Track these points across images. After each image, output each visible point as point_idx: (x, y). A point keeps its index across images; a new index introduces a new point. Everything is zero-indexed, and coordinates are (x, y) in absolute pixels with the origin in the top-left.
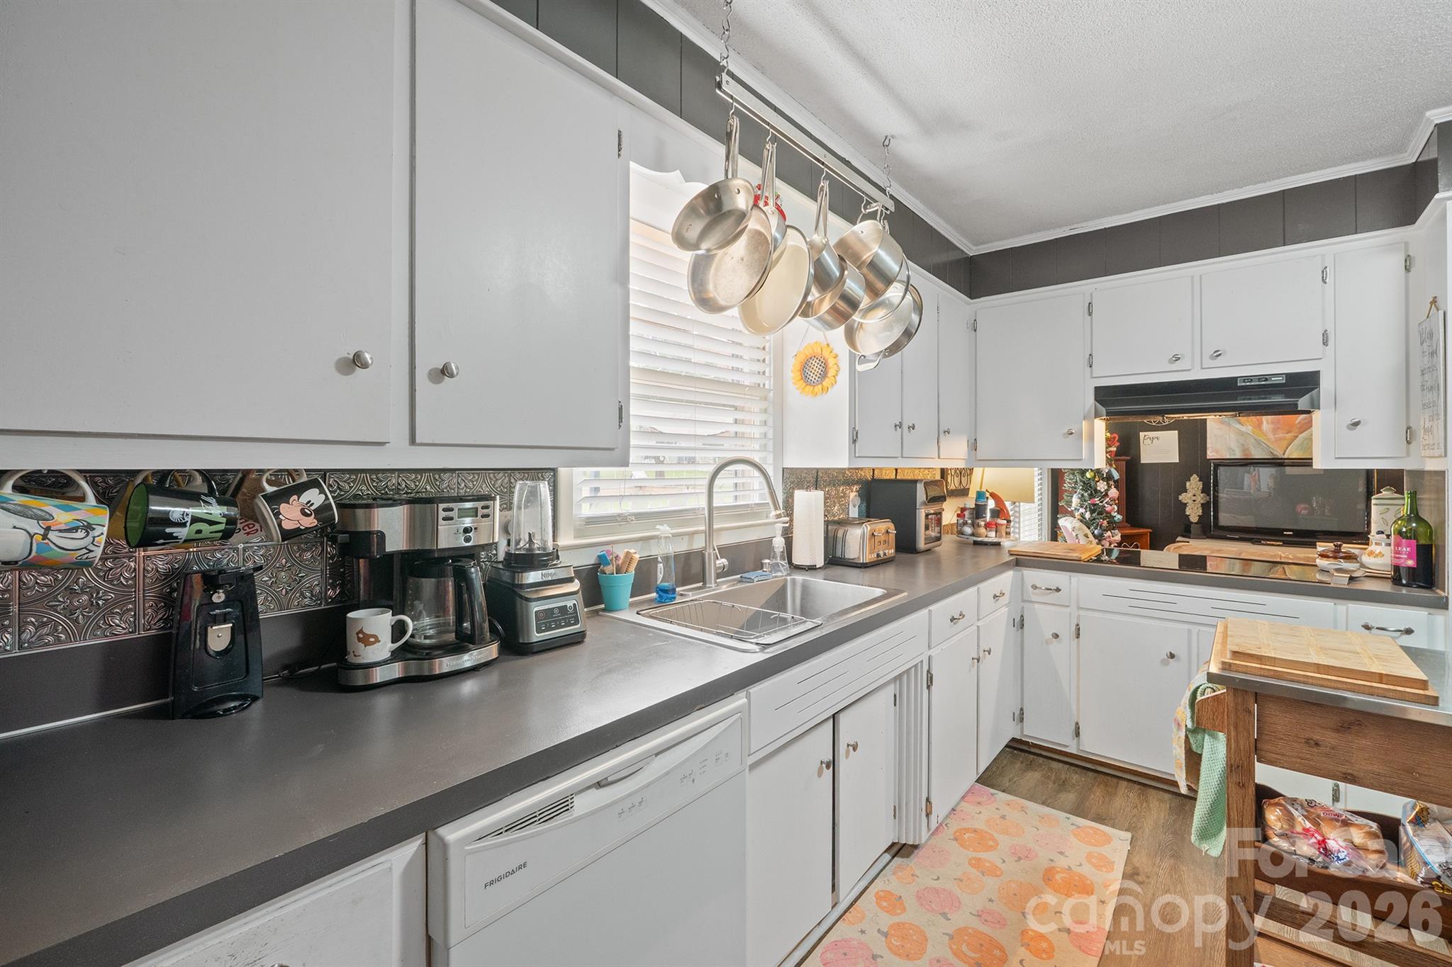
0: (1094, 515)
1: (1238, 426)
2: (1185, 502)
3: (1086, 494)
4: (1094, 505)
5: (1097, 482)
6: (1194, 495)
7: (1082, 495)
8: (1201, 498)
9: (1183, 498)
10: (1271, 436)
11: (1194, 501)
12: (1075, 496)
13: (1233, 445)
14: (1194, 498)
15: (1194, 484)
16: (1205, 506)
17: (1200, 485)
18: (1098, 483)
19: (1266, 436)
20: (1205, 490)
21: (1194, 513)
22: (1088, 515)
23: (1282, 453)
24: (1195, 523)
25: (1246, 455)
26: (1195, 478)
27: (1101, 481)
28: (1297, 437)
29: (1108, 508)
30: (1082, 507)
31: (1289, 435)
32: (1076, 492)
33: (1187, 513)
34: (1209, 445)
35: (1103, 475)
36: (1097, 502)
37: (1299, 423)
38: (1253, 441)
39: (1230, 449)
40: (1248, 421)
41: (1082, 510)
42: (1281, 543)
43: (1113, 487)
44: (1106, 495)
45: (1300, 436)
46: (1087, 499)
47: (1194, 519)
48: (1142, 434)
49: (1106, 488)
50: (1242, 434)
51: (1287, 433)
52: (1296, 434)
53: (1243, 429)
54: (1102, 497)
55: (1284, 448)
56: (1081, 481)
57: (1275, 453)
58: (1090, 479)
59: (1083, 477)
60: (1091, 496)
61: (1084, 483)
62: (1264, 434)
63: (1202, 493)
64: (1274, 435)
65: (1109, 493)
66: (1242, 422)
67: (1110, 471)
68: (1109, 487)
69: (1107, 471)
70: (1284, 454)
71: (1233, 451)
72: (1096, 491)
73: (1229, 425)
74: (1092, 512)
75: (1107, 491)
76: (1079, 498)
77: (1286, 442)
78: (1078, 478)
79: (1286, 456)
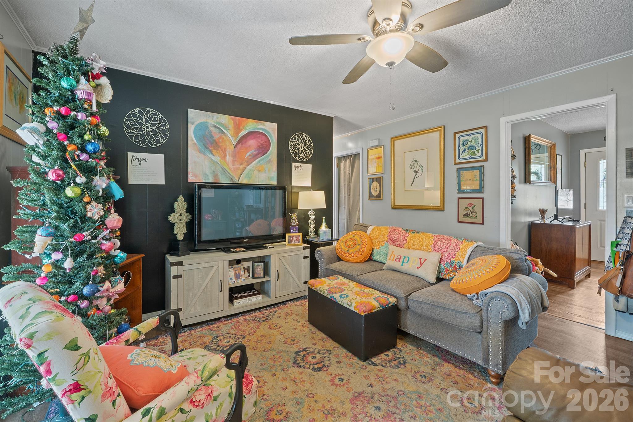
0: (80, 260)
1: (211, 156)
2: (174, 222)
3: (64, 227)
4: (82, 243)
5: (87, 203)
6: (181, 215)
7: (57, 228)
8: (186, 217)
9: (172, 218)
10: (231, 166)
11: (180, 220)
12: (39, 232)
13: (208, 172)
14: (180, 218)
15: (180, 204)
16: (190, 225)
17: (185, 205)
18: (89, 207)
19: (229, 166)
20: (190, 210)
21: (180, 232)
22: (68, 264)
23: (237, 180)
24: (181, 240)
25: (216, 180)
26: (181, 199)
27: (94, 203)
28: (245, 168)
29: (106, 245)
30: (55, 250)
31: (242, 167)
32: (43, 224)
33: (175, 232)
34: (189, 170)
35: (98, 192)
36: (88, 238)
37: (247, 158)
38: (221, 169)
39: (206, 175)
40: (217, 153)
41: (57, 256)
42: (243, 249)
43: (112, 211)
44: (103, 223)
45: (248, 167)
46: (67, 234)
47: (180, 237)
48: (130, 155)
49: (102, 213)
50: (214, 163)
51: (241, 165)
52: (245, 166)
53: (214, 158)
54: (95, 229)
55: (239, 175)
56: (53, 203)
57: (234, 179)
58: (72, 199)
59: (58, 196)
60: (75, 228)
61: (61, 206)
62: (227, 163)
63: (186, 212)
64: (233, 166)
65: (107, 221)
66: (213, 152)
67: (109, 186)
68: (107, 211)
69: (104, 186)
70: (238, 181)
71: (207, 176)
72: (84, 219)
73: (205, 154)
74: (76, 256)
75: (103, 218)
76: (49, 235)
77: (240, 172)
78: (48, 197)
79: (239, 183)
